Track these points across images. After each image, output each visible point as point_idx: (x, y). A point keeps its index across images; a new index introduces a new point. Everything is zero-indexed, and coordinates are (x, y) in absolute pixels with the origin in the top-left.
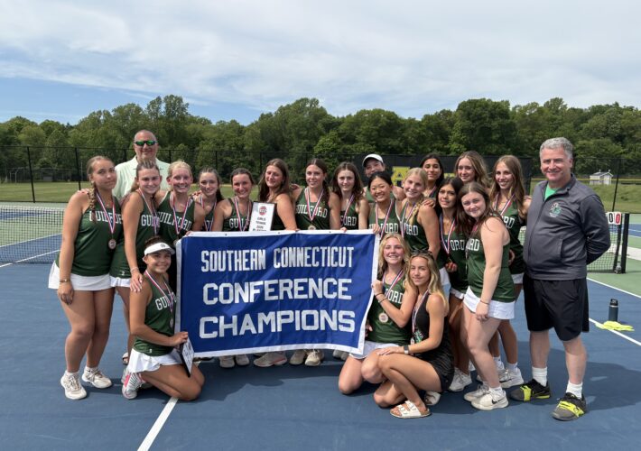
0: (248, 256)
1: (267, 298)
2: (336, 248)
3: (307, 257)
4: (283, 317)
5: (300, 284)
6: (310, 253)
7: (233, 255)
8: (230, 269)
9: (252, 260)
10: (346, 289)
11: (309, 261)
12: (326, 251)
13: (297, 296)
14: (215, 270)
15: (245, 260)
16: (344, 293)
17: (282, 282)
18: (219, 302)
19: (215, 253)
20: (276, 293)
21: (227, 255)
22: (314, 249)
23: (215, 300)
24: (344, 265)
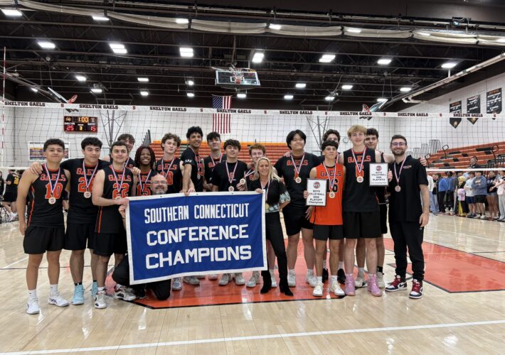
0: (177, 210)
1: (191, 239)
2: (237, 205)
3: (217, 211)
4: (203, 252)
5: (213, 230)
6: (219, 208)
7: (166, 211)
8: (165, 220)
9: (179, 213)
10: (244, 231)
11: (219, 214)
12: (230, 207)
13: (211, 238)
14: (154, 221)
15: (175, 213)
16: (243, 234)
17: (201, 228)
18: (158, 243)
19: (154, 210)
20: (197, 236)
21: (162, 211)
22: (222, 205)
23: (156, 242)
24: (243, 216)
